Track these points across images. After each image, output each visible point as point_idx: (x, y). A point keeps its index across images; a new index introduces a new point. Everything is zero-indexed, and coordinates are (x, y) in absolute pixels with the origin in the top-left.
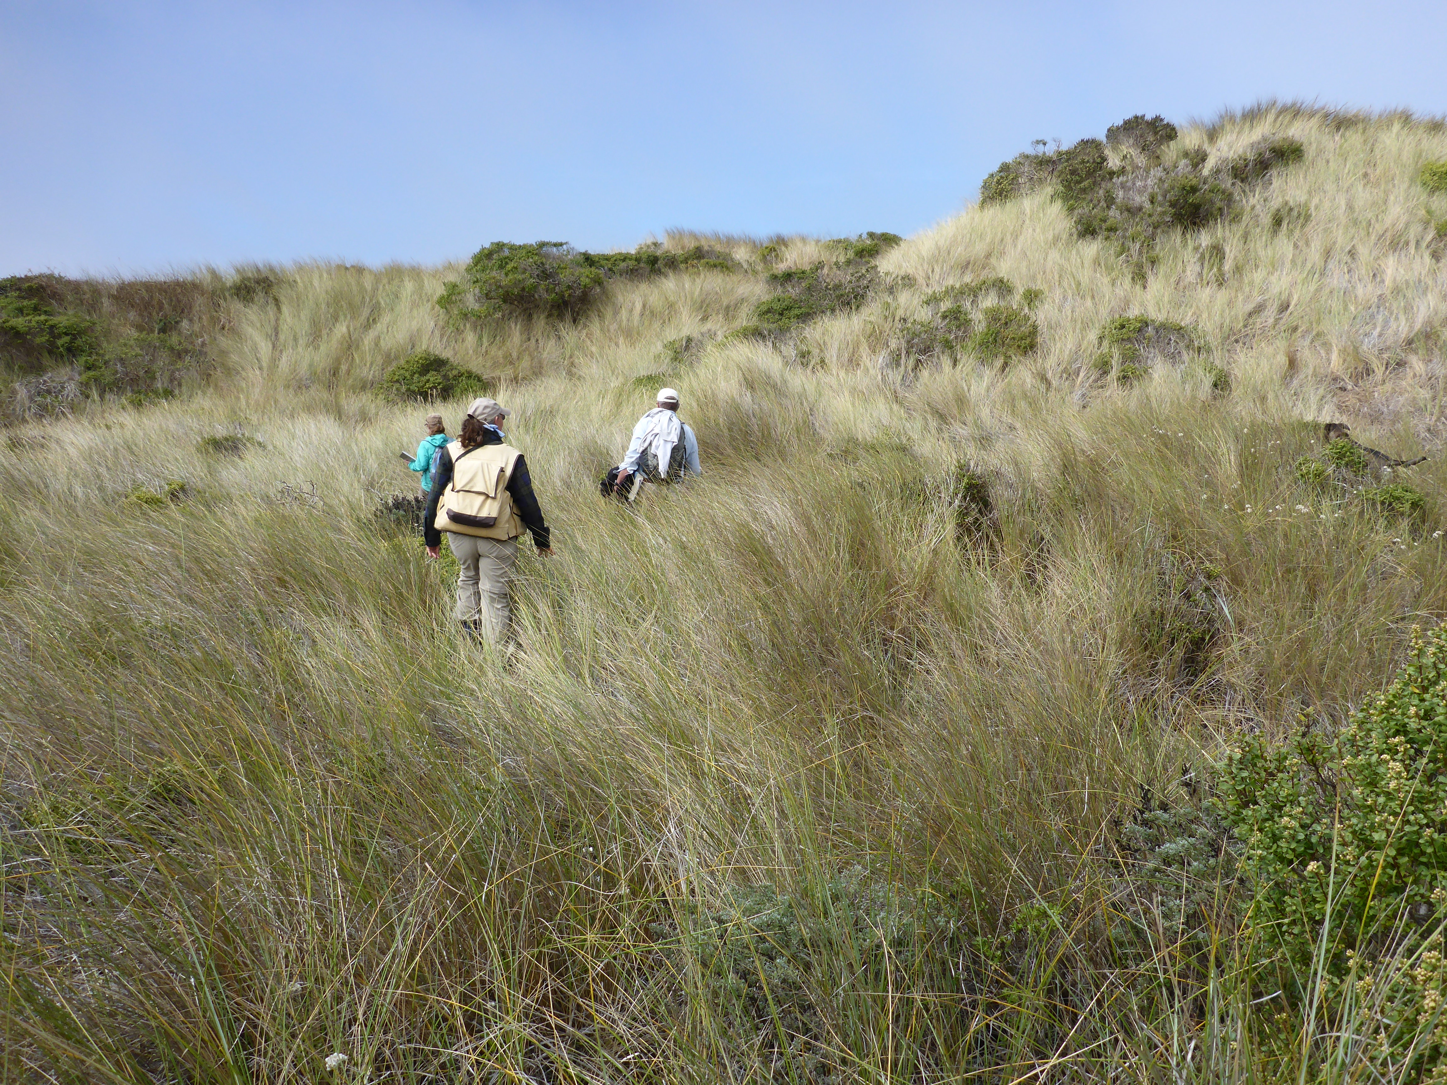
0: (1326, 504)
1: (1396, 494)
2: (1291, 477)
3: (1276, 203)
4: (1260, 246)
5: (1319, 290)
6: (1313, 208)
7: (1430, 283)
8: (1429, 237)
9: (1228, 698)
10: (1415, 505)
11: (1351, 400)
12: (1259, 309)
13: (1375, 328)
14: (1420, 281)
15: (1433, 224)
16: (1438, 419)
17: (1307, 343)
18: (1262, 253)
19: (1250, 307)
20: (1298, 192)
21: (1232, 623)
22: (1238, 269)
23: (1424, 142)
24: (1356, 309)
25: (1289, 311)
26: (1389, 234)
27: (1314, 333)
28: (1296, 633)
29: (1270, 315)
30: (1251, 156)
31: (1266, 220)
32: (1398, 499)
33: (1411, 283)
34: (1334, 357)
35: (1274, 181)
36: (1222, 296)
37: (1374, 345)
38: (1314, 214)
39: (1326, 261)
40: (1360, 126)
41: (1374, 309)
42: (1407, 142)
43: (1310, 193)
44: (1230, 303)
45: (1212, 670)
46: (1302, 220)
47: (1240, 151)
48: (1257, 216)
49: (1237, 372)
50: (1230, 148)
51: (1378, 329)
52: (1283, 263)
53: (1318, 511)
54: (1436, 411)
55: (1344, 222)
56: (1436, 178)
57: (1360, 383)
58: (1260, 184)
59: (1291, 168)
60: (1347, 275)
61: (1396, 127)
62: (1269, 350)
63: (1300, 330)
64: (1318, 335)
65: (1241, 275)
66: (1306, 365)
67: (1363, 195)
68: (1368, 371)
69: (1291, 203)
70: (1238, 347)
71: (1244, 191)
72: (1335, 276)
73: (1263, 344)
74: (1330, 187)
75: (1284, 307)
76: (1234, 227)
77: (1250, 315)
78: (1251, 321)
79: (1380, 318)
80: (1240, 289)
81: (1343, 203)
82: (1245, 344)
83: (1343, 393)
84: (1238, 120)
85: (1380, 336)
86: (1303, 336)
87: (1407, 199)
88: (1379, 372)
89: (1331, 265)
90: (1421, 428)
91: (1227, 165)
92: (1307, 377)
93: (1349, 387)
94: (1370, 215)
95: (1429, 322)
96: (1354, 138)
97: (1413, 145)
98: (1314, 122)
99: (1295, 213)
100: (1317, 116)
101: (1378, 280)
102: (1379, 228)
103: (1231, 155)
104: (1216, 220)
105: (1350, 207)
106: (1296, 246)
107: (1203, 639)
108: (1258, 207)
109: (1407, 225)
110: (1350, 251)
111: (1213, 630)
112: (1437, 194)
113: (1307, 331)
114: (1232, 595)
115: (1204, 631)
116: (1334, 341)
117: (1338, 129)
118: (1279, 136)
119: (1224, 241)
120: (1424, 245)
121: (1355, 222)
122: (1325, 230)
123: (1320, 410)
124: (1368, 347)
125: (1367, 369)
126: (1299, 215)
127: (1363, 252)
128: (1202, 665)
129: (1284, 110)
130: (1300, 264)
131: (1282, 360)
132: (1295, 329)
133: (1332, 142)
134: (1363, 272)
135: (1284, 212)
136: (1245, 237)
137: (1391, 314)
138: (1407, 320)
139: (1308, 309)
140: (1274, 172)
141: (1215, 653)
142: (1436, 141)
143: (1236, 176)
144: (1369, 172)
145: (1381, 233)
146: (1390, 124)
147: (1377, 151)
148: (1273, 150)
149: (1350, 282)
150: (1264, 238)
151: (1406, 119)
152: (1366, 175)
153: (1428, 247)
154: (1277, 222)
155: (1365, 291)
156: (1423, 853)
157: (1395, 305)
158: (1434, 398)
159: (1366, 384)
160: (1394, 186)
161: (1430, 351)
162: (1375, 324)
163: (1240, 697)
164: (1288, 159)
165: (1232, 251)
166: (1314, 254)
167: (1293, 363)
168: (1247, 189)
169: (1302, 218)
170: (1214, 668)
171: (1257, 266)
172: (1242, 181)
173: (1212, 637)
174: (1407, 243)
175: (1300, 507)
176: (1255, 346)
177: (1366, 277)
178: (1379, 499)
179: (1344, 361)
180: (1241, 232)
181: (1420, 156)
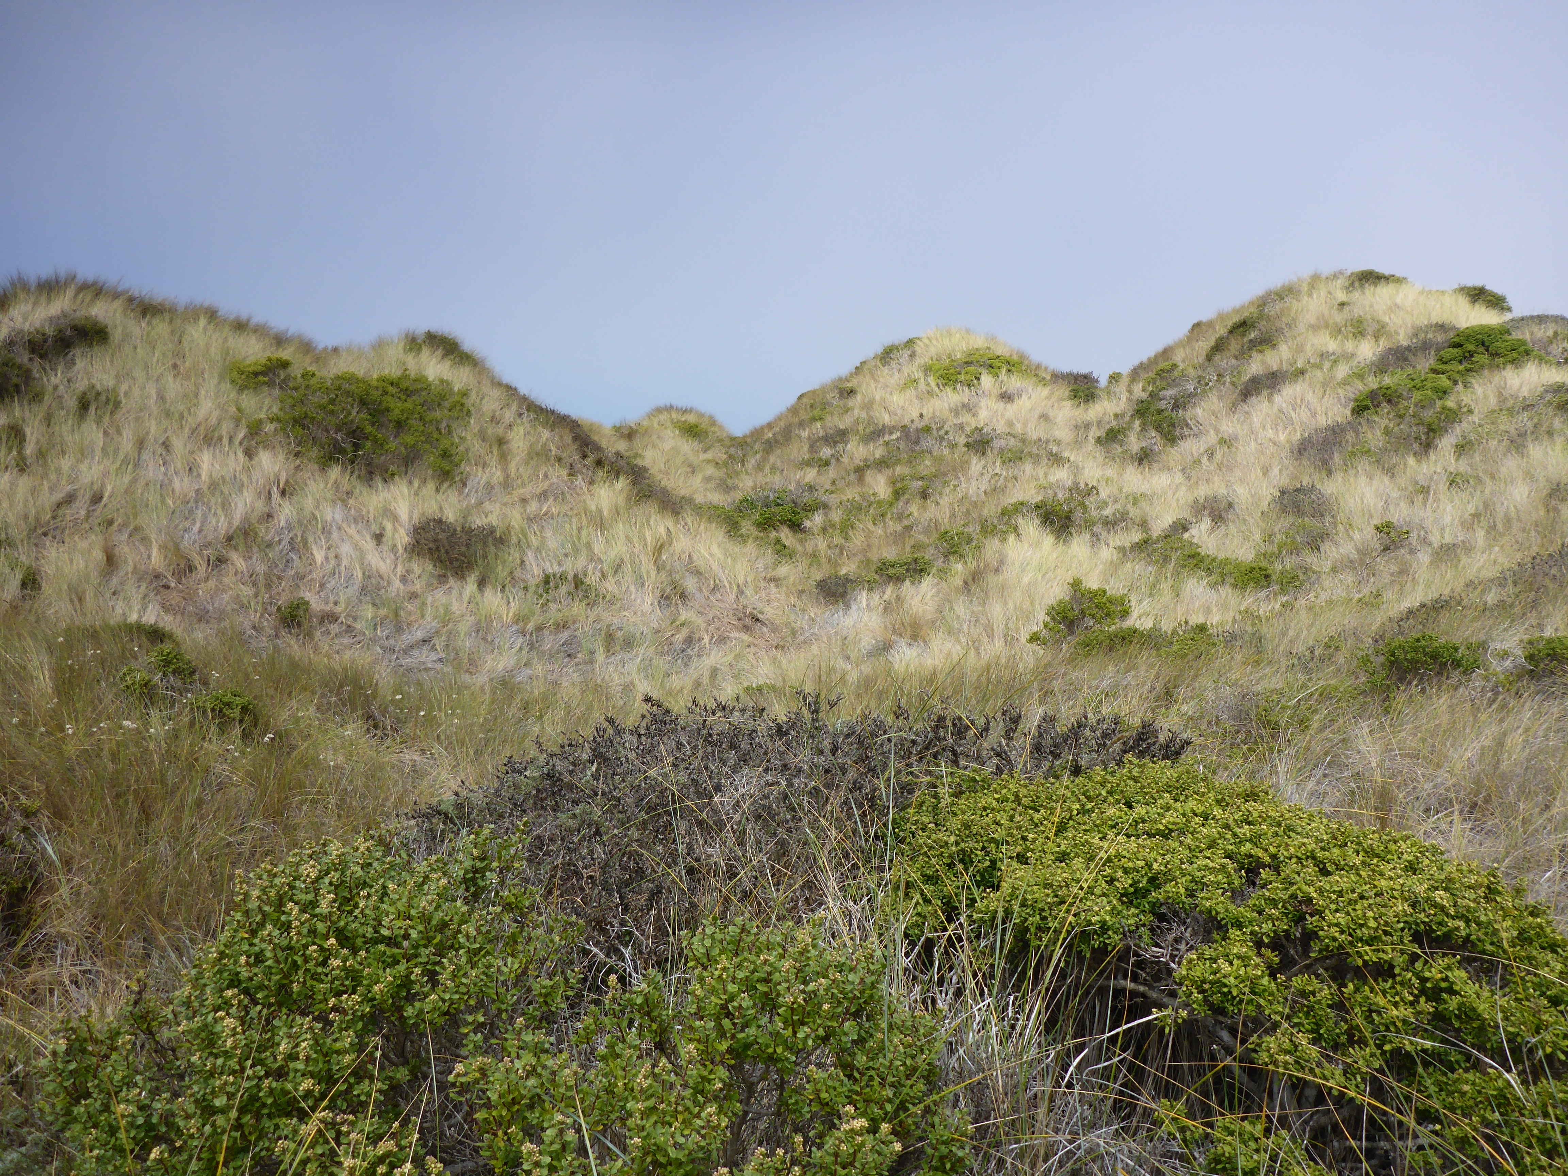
0: (155, 715)
1: (226, 699)
2: (114, 690)
3: (81, 385)
4: (65, 429)
5: (135, 480)
6: (122, 395)
7: (245, 480)
8: (241, 435)
9: (59, 952)
10: (244, 709)
11: (175, 598)
12: (70, 499)
13: (194, 523)
14: (235, 477)
15: (243, 421)
16: (262, 615)
17: (124, 537)
18: (68, 438)
19: (59, 496)
20: (105, 376)
21: (58, 863)
22: (41, 455)
23: (231, 340)
24: (174, 503)
25: (103, 503)
26: (202, 429)
27: (132, 527)
28: (131, 864)
29: (80, 508)
30: (50, 331)
31: (72, 403)
32: (228, 704)
33: (227, 479)
34: (155, 552)
35: (78, 361)
36: (24, 483)
37: (195, 541)
38: (124, 402)
39: (139, 453)
40: (167, 316)
41: (192, 504)
42: (214, 338)
43: (117, 377)
44: (34, 491)
45: (36, 924)
46: (110, 406)
47: (37, 325)
48: (61, 397)
49: (48, 569)
50: (25, 319)
51: (198, 525)
52: (93, 451)
53: (147, 724)
54: (259, 608)
55: (155, 413)
56: (243, 377)
57: (184, 580)
58: (62, 364)
59: (96, 349)
60: (162, 469)
61: (202, 322)
62: (83, 545)
63: (116, 524)
64: (136, 529)
65: (46, 462)
66: (125, 562)
67: (173, 387)
68: (191, 568)
69: (98, 387)
70: (47, 541)
71: (44, 369)
72: (150, 468)
73: (76, 538)
74: (139, 374)
75: (97, 499)
76: (35, 407)
77: (59, 505)
78: (61, 512)
79: (199, 513)
80: (45, 476)
81: (153, 392)
82: (54, 537)
83: (167, 592)
84: (32, 289)
85: (200, 531)
86: (120, 531)
87: (217, 396)
88: (202, 569)
89: (146, 456)
90: (247, 624)
91: (23, 337)
92: (127, 574)
93: (173, 585)
94: (182, 407)
95: (246, 519)
96: (161, 327)
97: (220, 341)
98: (117, 305)
99: (103, 398)
100: (121, 299)
101: (195, 474)
102: (191, 421)
103: (27, 326)
104: (12, 397)
105: (161, 398)
106: (105, 433)
107: (25, 888)
108: (61, 387)
109: (219, 422)
110: (164, 443)
111: (36, 875)
112: (246, 392)
113: (125, 525)
114: (55, 831)
115: (25, 880)
116: (153, 536)
117: (144, 315)
118: (82, 313)
119: (24, 421)
120: (237, 442)
121: (168, 414)
122: (137, 419)
123: (144, 608)
124: (188, 542)
125: (190, 566)
126: (108, 400)
127: (178, 444)
128: (25, 919)
129: (84, 287)
130: (111, 453)
131: (98, 555)
132: (110, 523)
133: (137, 328)
134: (179, 465)
135: (90, 396)
136: (48, 419)
137: (210, 510)
138: (226, 516)
139: (123, 502)
140: (77, 352)
141: (40, 902)
142: (241, 340)
143: (33, 351)
144: (178, 363)
145: (194, 426)
146: (196, 319)
147: (185, 343)
148: (75, 328)
149: (165, 474)
150: (70, 422)
151: (212, 314)
152: (175, 366)
153: (241, 443)
154: (84, 406)
155: (181, 485)
156: (264, 1105)
157: (213, 501)
158: (256, 595)
159: (189, 581)
160: (204, 380)
161: (248, 547)
162: (194, 519)
163: (73, 949)
164: (92, 340)
165: (33, 433)
166: (126, 443)
167: (111, 560)
168: (47, 367)
169: (111, 404)
170: (40, 920)
171: (64, 453)
172: (41, 357)
173: (35, 884)
174: (220, 439)
175: (126, 723)
176: (67, 540)
177: (181, 471)
178: (209, 706)
179: (166, 557)
180: (41, 416)
181: (227, 353)
